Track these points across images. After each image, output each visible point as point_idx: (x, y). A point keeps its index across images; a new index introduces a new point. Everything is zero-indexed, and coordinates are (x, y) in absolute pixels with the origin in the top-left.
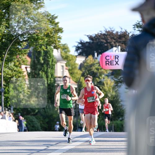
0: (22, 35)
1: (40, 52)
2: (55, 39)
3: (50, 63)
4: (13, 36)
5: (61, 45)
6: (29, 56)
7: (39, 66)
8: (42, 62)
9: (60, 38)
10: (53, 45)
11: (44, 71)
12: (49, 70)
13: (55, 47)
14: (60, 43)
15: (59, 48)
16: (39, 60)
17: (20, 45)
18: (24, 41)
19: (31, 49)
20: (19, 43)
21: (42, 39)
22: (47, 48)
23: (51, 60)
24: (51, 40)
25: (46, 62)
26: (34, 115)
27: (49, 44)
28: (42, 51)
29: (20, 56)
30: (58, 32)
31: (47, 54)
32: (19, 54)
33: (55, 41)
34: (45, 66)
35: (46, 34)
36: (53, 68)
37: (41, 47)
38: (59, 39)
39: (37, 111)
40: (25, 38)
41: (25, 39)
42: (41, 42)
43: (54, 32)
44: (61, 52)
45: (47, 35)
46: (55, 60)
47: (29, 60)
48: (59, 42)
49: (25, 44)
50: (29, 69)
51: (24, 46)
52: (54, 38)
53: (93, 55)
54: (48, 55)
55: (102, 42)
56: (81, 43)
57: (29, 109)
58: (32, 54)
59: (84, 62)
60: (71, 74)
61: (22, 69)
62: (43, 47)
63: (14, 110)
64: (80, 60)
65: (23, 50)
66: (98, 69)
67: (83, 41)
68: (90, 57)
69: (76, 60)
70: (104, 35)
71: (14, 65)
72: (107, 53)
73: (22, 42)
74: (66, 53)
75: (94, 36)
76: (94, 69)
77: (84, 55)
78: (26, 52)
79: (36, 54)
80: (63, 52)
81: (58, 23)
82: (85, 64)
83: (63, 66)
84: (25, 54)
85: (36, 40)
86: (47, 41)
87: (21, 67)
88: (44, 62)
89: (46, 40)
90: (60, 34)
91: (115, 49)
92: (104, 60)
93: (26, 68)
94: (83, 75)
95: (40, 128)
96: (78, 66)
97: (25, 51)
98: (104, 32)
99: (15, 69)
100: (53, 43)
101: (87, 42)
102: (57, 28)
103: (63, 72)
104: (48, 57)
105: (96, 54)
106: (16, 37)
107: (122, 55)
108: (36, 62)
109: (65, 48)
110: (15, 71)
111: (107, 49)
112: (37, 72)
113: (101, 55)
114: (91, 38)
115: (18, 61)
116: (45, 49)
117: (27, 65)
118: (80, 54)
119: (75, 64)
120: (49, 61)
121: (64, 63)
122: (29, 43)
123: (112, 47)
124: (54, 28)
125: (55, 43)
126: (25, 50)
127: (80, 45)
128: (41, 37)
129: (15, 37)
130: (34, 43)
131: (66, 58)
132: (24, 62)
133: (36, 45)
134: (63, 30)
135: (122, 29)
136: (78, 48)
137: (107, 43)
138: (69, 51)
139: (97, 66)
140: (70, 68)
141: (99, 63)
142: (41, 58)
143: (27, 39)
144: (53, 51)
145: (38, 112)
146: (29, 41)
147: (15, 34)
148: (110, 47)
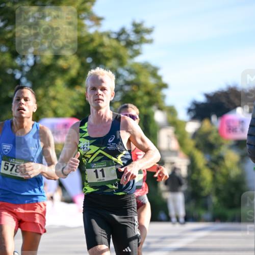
27: (150, 104)
45: (148, 93)
53: (210, 118)
60: (181, 143)
64: (192, 127)
66: (216, 139)
68: (206, 123)
69: (185, 126)
76: (211, 139)
83: (168, 136)
91: (239, 109)
101: (203, 104)
111: (228, 110)
114: (207, 96)
123: (235, 107)
141: (218, 131)
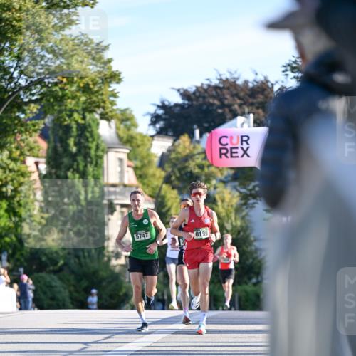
0: (27, 88)
1: (68, 128)
2: (104, 97)
3: (93, 152)
4: (6, 91)
5: (118, 112)
6: (44, 135)
7: (66, 160)
8: (74, 149)
9: (114, 95)
10: (100, 111)
11: (77, 171)
12: (90, 169)
13: (103, 116)
14: (115, 107)
15: (112, 118)
16: (66, 146)
17: (24, 112)
18: (31, 101)
19: (48, 120)
20: (20, 106)
21: (73, 98)
22: (84, 118)
23: (93, 146)
24: (94, 99)
25: (83, 150)
26: (55, 272)
27: (89, 108)
28: (74, 126)
29: (24, 137)
30: (110, 82)
31: (85, 131)
32: (20, 132)
33: (104, 102)
34: (80, 159)
35: (82, 85)
36: (98, 163)
37: (70, 116)
38: (112, 98)
39: (61, 262)
40: (33, 95)
41: (34, 98)
42: (70, 104)
43: (100, 81)
44: (117, 128)
45: (86, 89)
46: (103, 146)
47: (43, 145)
48: (113, 103)
49: (34, 108)
50: (43, 167)
51: (32, 112)
52: (102, 94)
53: (192, 135)
54: (88, 135)
55: (212, 105)
56: (163, 107)
57: (44, 259)
58: (50, 132)
59: (170, 151)
60: (140, 177)
61: (27, 167)
62: (76, 116)
63: (8, 261)
64: (160, 146)
65: (29, 122)
66: (201, 167)
67: (166, 103)
68: (184, 139)
69: (151, 144)
70: (216, 87)
71: (10, 158)
72: (223, 129)
73: (27, 104)
74: (129, 129)
75: (192, 90)
76: (192, 166)
77: (171, 134)
78: (37, 128)
79: (61, 132)
80: (122, 126)
81: (110, 61)
82: (173, 155)
83: (121, 160)
84: (35, 131)
85: (60, 99)
86: (84, 103)
87: (24, 162)
88: (79, 151)
89: (83, 99)
90: (114, 86)
91: (240, 119)
92: (217, 146)
93: (37, 164)
94: (167, 180)
95: (68, 301)
96: (156, 161)
97: (34, 125)
98: (215, 82)
99: (12, 165)
100: (98, 107)
101: (176, 105)
102: (107, 73)
103: (122, 173)
104: (87, 139)
105: (197, 132)
106: (14, 93)
107: (258, 135)
108: (60, 149)
109: (126, 119)
110: (11, 171)
111: (222, 121)
112: (62, 174)
113: (207, 135)
114: (185, 94)
115: (17, 148)
116: (81, 121)
117: (38, 157)
118: (162, 132)
119: (149, 155)
120: (90, 148)
121: (123, 153)
122: (43, 107)
123: (235, 115)
124: (100, 73)
125: (103, 108)
126: (34, 122)
127: (160, 112)
128: (71, 92)
129: (11, 93)
130: (56, 108)
131: (128, 141)
132: (31, 149)
133: (60, 112)
134: (122, 76)
135: (257, 74)
136: (155, 119)
137: (223, 106)
138: (135, 126)
139: (199, 160)
140: (138, 164)
141: (204, 152)
142: (71, 142)
143: (39, 97)
144: (98, 124)
145: (65, 264)
146: (44, 102)
147: (12, 85)
148: (229, 116)
